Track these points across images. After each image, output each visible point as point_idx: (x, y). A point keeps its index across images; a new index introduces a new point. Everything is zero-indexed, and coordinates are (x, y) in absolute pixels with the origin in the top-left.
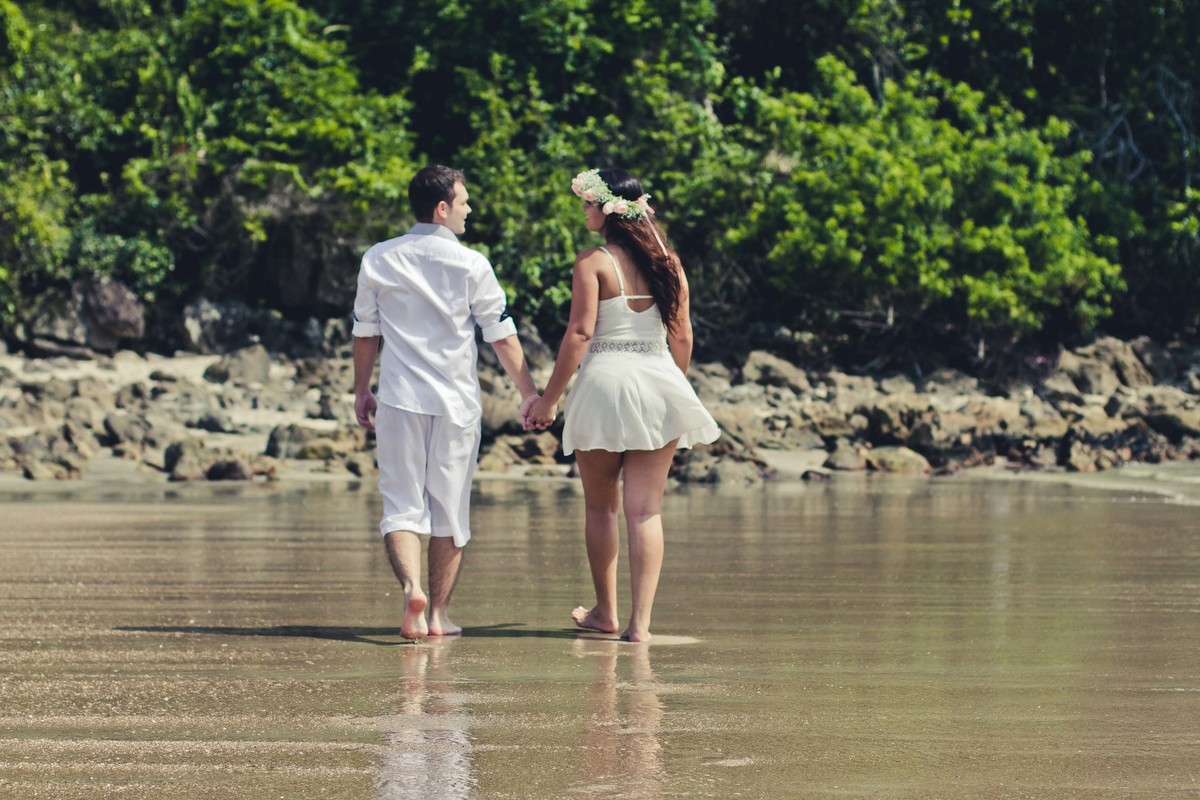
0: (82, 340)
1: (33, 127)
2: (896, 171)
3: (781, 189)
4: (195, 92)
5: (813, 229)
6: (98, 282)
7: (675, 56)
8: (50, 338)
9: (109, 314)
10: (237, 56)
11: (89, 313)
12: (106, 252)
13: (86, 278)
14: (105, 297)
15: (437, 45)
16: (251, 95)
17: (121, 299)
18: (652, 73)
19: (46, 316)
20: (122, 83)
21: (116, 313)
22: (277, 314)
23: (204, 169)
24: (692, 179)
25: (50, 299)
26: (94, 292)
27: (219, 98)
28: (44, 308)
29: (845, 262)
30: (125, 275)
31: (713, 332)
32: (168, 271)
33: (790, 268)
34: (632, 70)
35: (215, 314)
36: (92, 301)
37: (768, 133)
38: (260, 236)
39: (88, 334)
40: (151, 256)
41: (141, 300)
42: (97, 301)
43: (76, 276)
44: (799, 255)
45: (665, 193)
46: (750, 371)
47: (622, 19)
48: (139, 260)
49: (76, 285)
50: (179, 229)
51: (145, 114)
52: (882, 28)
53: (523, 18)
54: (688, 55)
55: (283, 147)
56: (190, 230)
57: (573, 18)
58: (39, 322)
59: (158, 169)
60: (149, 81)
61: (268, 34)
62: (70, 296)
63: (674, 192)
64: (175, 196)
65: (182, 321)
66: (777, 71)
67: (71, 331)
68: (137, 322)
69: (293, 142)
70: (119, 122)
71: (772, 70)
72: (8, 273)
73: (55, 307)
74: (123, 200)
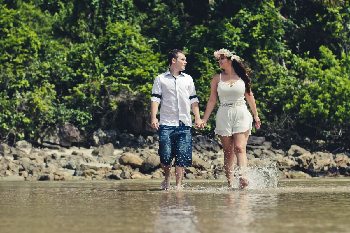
0: (59, 143)
1: (45, 74)
2: (342, 83)
3: (303, 91)
4: (101, 62)
5: (312, 103)
6: (64, 124)
7: (270, 48)
8: (48, 142)
9: (67, 134)
10: (114, 49)
11: (61, 134)
12: (67, 115)
13: (60, 123)
14: (66, 129)
15: (191, 46)
16: (118, 62)
17: (72, 129)
18: (262, 53)
19: (47, 136)
20: (78, 60)
21: (69, 134)
22: (132, 135)
23: (102, 87)
24: (276, 88)
25: (49, 130)
26: (63, 127)
27: (109, 64)
28: (47, 133)
29: (323, 114)
30: (74, 121)
31: (282, 140)
32: (89, 120)
33: (305, 117)
34: (256, 53)
35: (104, 134)
36: (62, 130)
37: (300, 71)
38: (115, 107)
39: (61, 141)
40: (83, 116)
41: (80, 130)
42: (63, 130)
43: (57, 122)
44: (308, 113)
45: (267, 93)
46: (291, 152)
47: (252, 36)
48: (78, 117)
49: (57, 125)
50: (93, 107)
51: (85, 69)
52: (345, 37)
53: (218, 36)
54: (275, 47)
55: (126, 78)
56: (97, 107)
57: (235, 36)
58: (45, 138)
59: (87, 87)
60: (85, 59)
61: (125, 42)
62: (55, 129)
63: (269, 92)
64: (92, 95)
65: (93, 137)
66: (308, 52)
67: (55, 140)
68: (77, 136)
69: (129, 77)
70: (75, 72)
71: (306, 52)
72: (31, 121)
73: (51, 132)
74: (75, 97)
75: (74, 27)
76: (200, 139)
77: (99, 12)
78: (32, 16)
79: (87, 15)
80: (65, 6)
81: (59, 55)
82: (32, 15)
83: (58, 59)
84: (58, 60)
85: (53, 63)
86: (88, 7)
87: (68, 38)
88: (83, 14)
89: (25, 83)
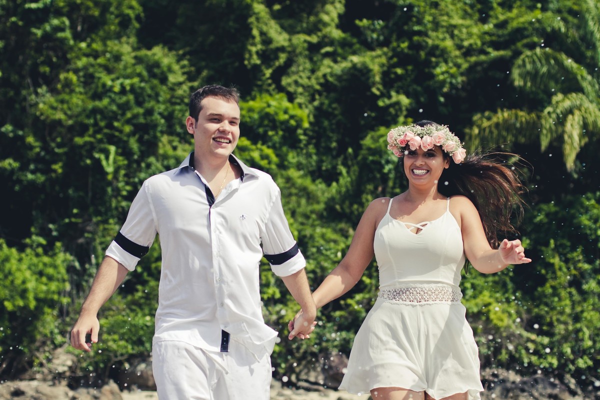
0: (322, 382)
6: (331, 353)
8: (307, 381)
9: (335, 369)
12: (336, 340)
13: (325, 351)
14: (333, 362)
15: (533, 236)
17: (341, 362)
19: (306, 371)
21: (338, 369)
25: (308, 362)
26: (329, 359)
28: (305, 366)
36: (327, 363)
39: (325, 379)
42: (330, 363)
43: (321, 350)
49: (321, 355)
58: (303, 373)
62: (317, 361)
67: (316, 377)
72: (281, 348)
73: (310, 366)
74: (350, 313)
75: (355, 206)
76: (539, 381)
77: (395, 183)
78: (296, 188)
79: (376, 188)
80: (348, 172)
81: (330, 249)
82: (297, 185)
83: (327, 256)
84: (327, 258)
85: (319, 263)
86: (378, 176)
87: (346, 223)
88: (370, 187)
89: (274, 292)
